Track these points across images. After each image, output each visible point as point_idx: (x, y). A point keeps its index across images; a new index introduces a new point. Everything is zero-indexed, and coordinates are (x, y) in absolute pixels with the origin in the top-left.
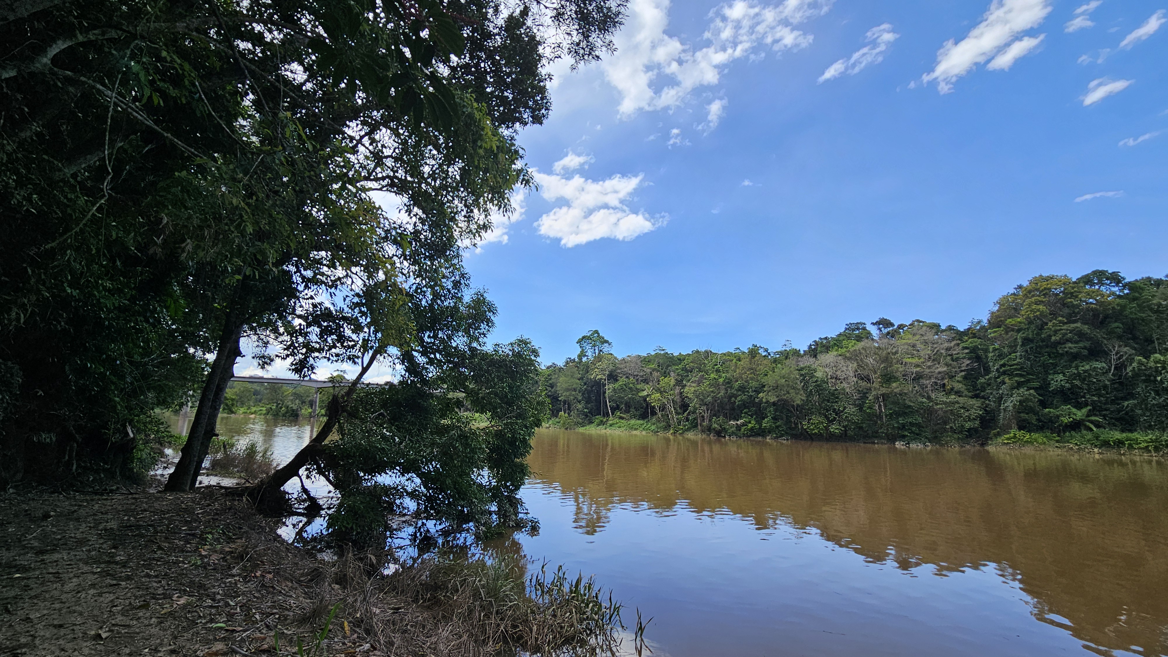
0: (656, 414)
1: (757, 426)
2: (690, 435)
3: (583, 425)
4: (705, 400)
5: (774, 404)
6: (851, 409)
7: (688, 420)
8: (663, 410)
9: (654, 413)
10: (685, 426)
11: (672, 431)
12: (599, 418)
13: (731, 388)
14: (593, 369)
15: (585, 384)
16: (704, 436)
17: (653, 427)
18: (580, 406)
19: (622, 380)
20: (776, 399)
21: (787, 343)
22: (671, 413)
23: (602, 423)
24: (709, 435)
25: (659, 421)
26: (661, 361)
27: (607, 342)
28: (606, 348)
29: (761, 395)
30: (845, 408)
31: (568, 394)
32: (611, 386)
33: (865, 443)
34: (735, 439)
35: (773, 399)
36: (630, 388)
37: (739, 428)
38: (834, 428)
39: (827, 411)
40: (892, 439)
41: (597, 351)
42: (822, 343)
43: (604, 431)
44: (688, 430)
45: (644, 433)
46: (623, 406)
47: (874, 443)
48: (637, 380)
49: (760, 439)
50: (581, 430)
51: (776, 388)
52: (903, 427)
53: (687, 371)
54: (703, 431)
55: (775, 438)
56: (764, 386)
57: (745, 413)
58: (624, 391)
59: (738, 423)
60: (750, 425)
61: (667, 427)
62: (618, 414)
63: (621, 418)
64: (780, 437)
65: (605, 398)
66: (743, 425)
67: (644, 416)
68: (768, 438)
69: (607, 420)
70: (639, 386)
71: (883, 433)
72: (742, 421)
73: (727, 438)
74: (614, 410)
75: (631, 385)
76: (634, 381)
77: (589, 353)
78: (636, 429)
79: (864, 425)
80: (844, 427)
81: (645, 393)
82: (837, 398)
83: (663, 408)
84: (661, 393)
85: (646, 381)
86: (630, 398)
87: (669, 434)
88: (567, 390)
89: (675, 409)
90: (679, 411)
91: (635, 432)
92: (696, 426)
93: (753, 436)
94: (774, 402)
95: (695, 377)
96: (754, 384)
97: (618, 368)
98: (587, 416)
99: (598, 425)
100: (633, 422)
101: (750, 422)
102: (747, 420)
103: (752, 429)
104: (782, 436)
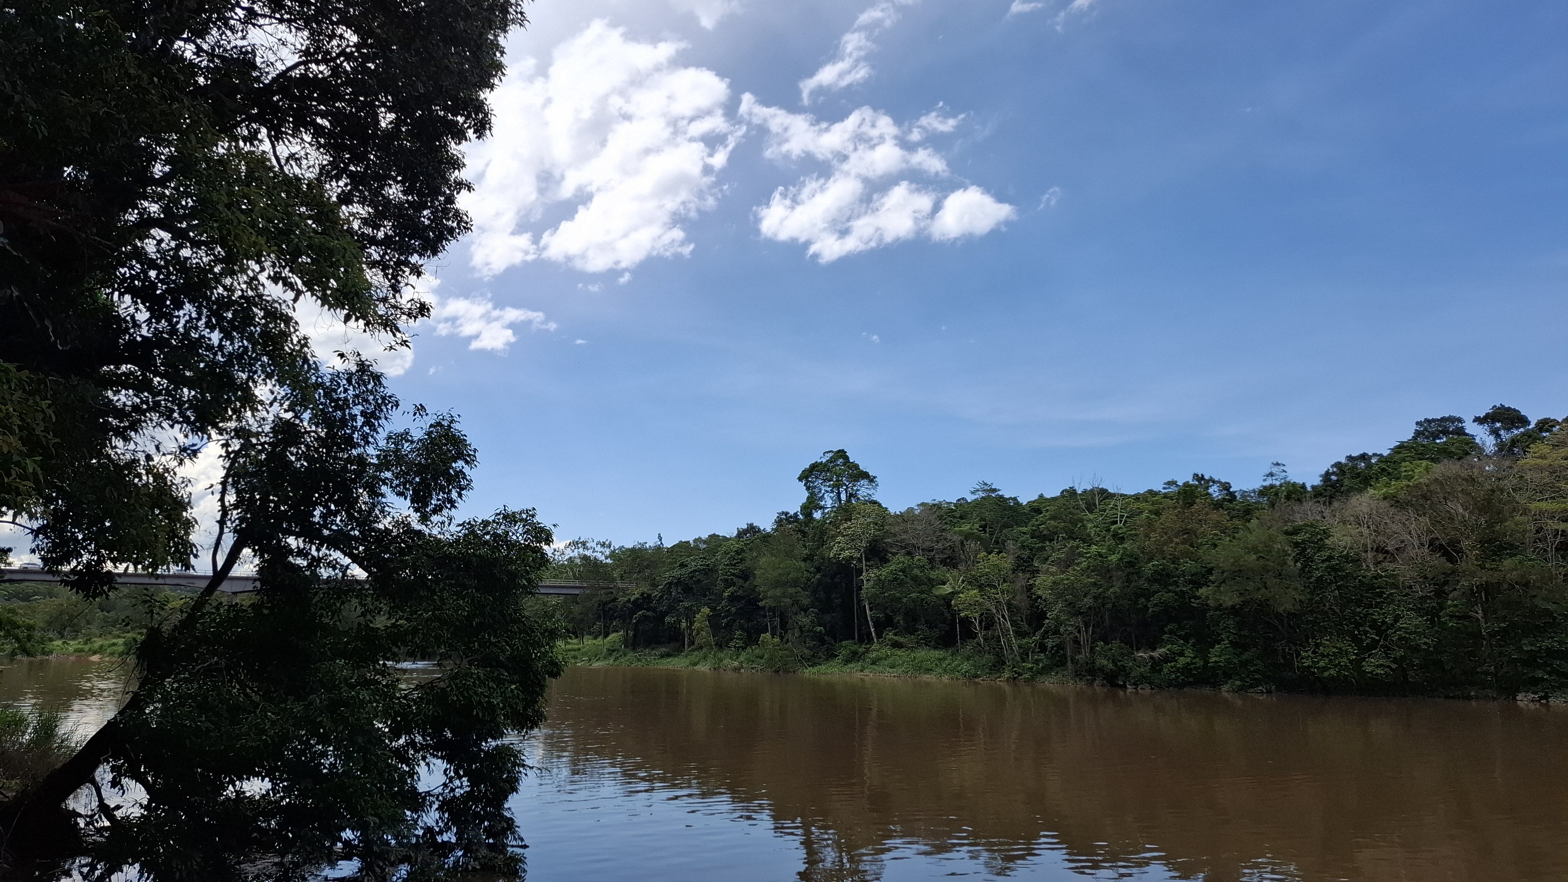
0: (974, 636)
1: (1199, 663)
2: (1050, 683)
3: (813, 662)
4: (1079, 604)
5: (1234, 611)
6: (1411, 621)
7: (1043, 648)
8: (987, 628)
9: (968, 633)
10: (1037, 662)
11: (1007, 675)
12: (847, 646)
13: (1139, 574)
14: (833, 537)
15: (818, 570)
16: (1082, 685)
17: (966, 666)
18: (804, 620)
19: (898, 561)
20: (1237, 600)
21: (1275, 470)
22: (1005, 633)
23: (854, 657)
24: (1090, 683)
25: (979, 650)
26: (988, 516)
27: (865, 475)
28: (863, 490)
29: (1203, 591)
30: (1397, 618)
31: (778, 592)
32: (873, 574)
33: (1447, 697)
34: (1148, 691)
35: (1230, 599)
36: (915, 579)
37: (1156, 665)
38: (1374, 665)
39: (1358, 625)
40: (1509, 689)
41: (843, 497)
42: (1354, 467)
43: (859, 675)
44: (1046, 671)
45: (945, 679)
46: (899, 618)
47: (1469, 698)
48: (931, 560)
49: (1207, 691)
50: (809, 672)
51: (1238, 573)
52: (1531, 660)
53: (1043, 538)
54: (1078, 674)
55: (1241, 689)
56: (1210, 571)
57: (1171, 632)
58: (901, 584)
59: (1155, 654)
60: (1182, 661)
61: (998, 665)
62: (891, 635)
63: (896, 645)
64: (1251, 686)
65: (859, 601)
66: (1166, 659)
67: (946, 641)
68: (1225, 688)
69: (867, 651)
70: (933, 574)
71: (1487, 673)
72: (1162, 650)
73: (1130, 689)
74: (881, 627)
75: (916, 571)
76: (924, 560)
77: (828, 501)
78: (928, 671)
79: (1445, 658)
80: (1395, 661)
81: (947, 589)
82: (1380, 595)
83: (988, 622)
84: (981, 587)
85: (951, 562)
86: (914, 601)
87: (1002, 681)
88: (777, 584)
89: (1014, 623)
90: (1026, 627)
91: (926, 677)
92: (1062, 663)
93: (1190, 684)
94: (1233, 607)
95: (1058, 551)
96: (1188, 565)
97: (888, 534)
98: (822, 642)
99: (847, 662)
100: (922, 653)
101: (1182, 654)
102: (1176, 648)
103: (1186, 669)
104: (1258, 682)
